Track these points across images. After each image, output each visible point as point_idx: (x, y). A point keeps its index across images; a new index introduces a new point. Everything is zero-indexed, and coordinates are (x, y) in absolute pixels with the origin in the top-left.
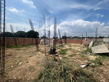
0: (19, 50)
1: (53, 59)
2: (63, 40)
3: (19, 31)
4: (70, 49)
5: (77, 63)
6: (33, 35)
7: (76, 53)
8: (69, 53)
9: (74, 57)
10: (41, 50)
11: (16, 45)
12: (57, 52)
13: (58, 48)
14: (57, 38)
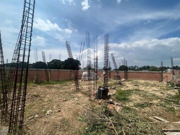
1: (104, 110)
2: (122, 73)
3: (53, 60)
4: (136, 90)
6: (72, 65)
7: (151, 100)
8: (136, 98)
9: (147, 109)
12: (110, 95)
13: (113, 87)
14: (110, 69)
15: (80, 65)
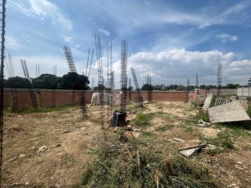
0: (41, 117)
1: (119, 137)
3: (43, 75)
4: (160, 113)
5: (174, 144)
6: (76, 82)
7: (173, 122)
8: (157, 122)
9: (168, 132)
10: (93, 118)
11: (35, 105)
12: (128, 121)
13: (132, 111)
15: (89, 83)
